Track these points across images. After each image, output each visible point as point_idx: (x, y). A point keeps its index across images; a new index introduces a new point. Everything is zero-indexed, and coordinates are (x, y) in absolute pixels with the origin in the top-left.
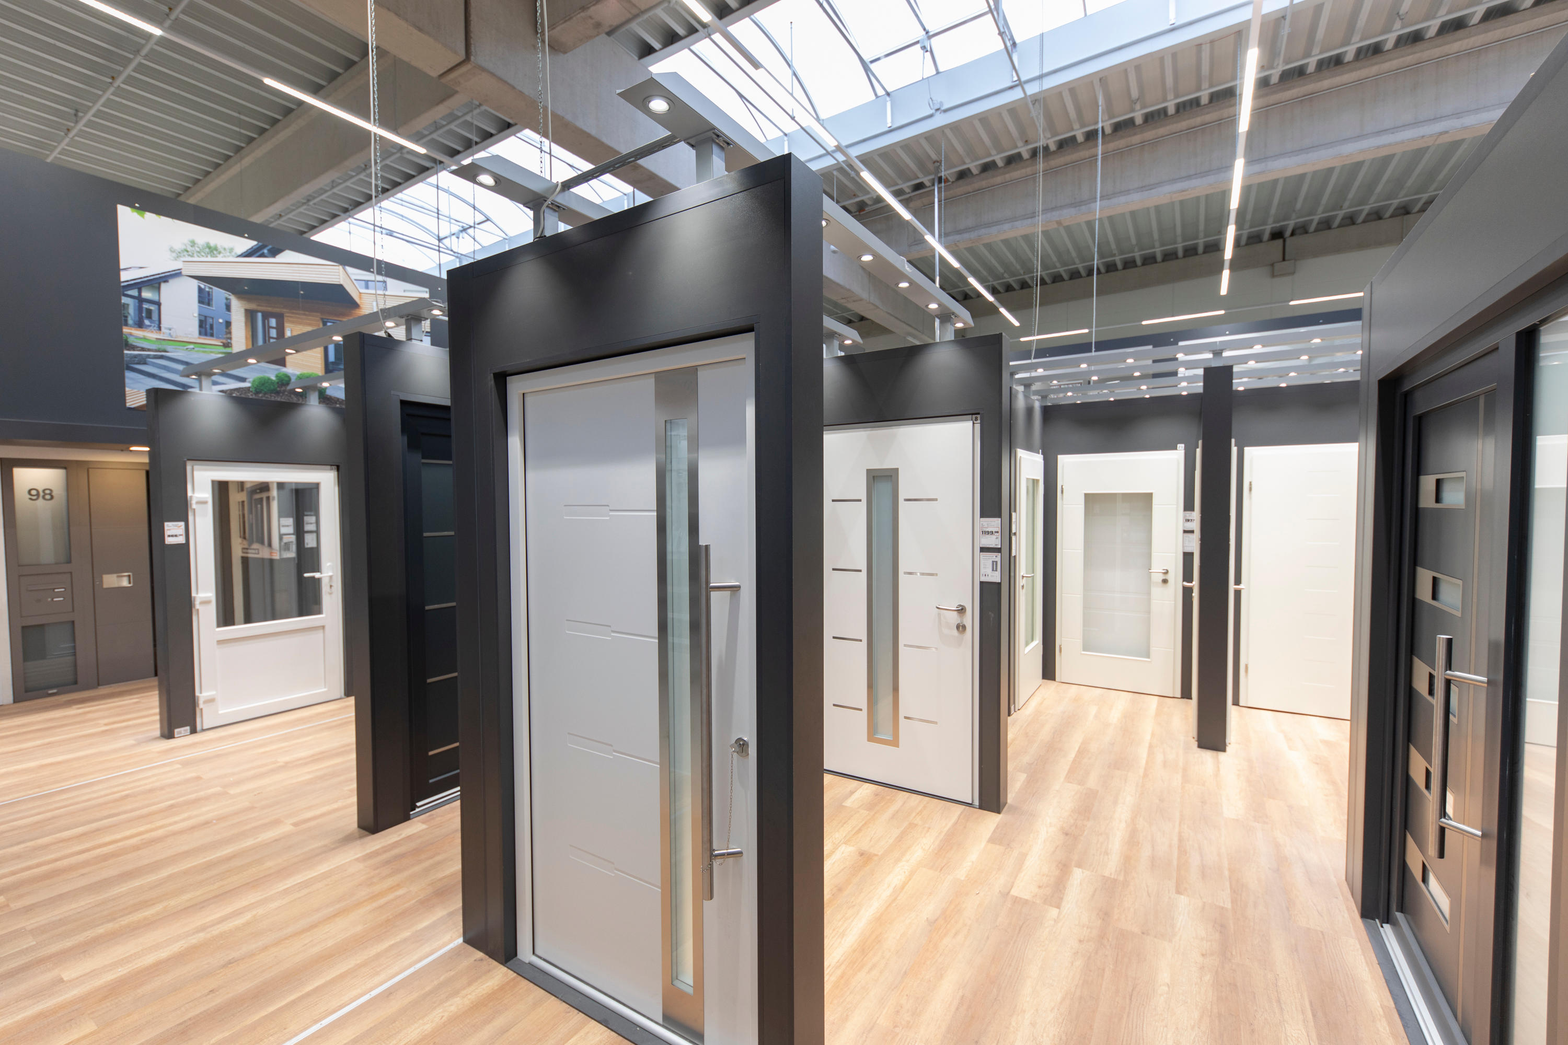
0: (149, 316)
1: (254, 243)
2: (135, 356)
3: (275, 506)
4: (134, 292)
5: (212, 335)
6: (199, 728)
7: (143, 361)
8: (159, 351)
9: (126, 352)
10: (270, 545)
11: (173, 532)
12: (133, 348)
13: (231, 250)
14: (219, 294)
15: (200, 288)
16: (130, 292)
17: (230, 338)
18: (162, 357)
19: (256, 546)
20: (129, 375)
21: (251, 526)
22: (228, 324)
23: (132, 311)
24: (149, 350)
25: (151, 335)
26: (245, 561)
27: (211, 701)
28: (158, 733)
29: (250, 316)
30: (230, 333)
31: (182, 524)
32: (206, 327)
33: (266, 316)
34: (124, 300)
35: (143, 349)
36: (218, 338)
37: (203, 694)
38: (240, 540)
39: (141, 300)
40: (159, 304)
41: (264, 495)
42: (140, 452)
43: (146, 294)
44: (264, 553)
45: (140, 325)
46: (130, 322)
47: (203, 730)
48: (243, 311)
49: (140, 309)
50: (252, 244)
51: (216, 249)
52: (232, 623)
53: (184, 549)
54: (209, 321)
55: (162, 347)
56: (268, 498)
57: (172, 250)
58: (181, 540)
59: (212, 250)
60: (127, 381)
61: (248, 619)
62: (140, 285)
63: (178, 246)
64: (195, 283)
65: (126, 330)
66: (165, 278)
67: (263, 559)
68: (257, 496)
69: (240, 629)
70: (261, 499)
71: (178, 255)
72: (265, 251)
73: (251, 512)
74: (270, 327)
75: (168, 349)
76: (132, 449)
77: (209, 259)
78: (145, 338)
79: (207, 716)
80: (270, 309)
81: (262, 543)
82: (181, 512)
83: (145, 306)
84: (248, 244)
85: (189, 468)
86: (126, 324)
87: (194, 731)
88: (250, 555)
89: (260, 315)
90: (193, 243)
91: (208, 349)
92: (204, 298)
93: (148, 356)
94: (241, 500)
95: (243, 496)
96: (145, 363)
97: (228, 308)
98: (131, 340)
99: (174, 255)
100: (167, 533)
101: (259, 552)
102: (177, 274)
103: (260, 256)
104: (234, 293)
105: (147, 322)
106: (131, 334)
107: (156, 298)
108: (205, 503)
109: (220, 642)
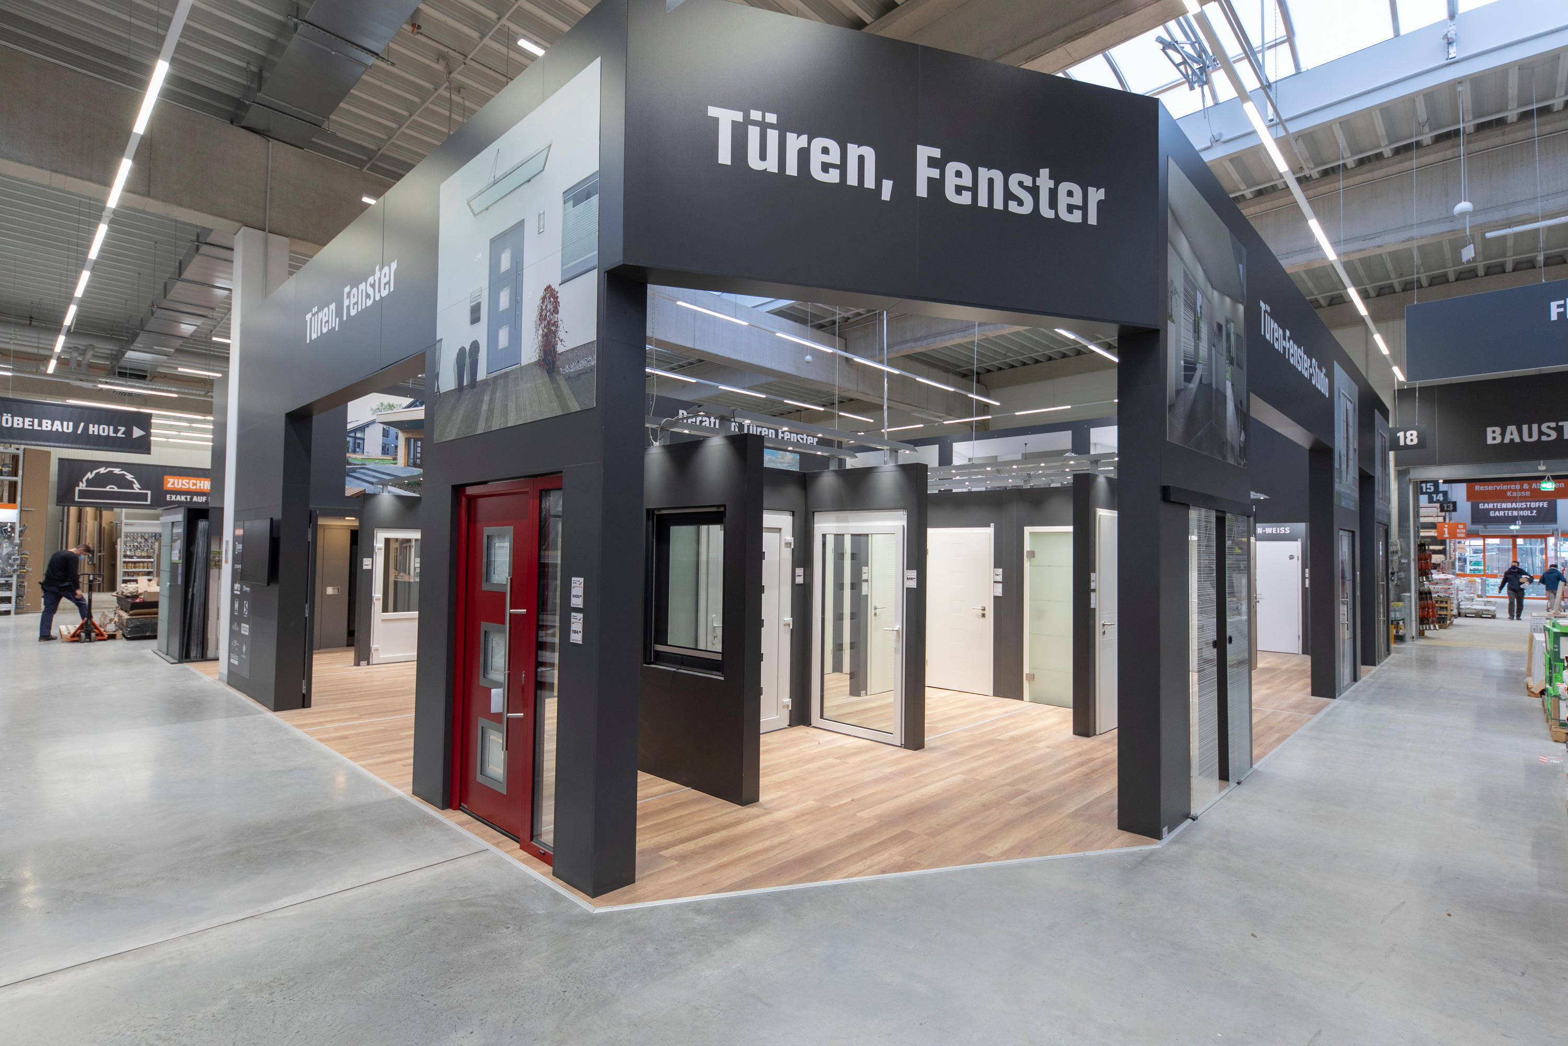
0: (359, 447)
1: (413, 399)
2: (351, 468)
3: (413, 550)
4: (353, 435)
5: (388, 454)
6: (371, 663)
7: (354, 471)
8: (362, 465)
9: (347, 466)
10: (409, 574)
11: (367, 563)
12: (350, 464)
13: (400, 405)
14: (393, 430)
15: (384, 429)
16: (351, 435)
17: (397, 455)
18: (363, 468)
19: (402, 574)
20: (347, 478)
21: (400, 562)
22: (396, 447)
23: (351, 444)
24: (358, 465)
25: (359, 456)
26: (396, 583)
27: (377, 650)
28: (353, 664)
29: (408, 441)
30: (397, 452)
31: (371, 559)
32: (385, 450)
33: (415, 441)
34: (348, 439)
35: (355, 465)
36: (391, 455)
37: (374, 646)
38: (394, 571)
39: (355, 438)
40: (363, 439)
41: (408, 545)
42: (351, 521)
43: (358, 435)
44: (406, 578)
45: (354, 452)
46: (350, 450)
47: (372, 664)
48: (404, 438)
49: (355, 443)
50: (411, 400)
51: (393, 406)
52: (387, 612)
53: (370, 572)
54: (387, 446)
55: (363, 463)
56: (410, 546)
57: (372, 410)
58: (370, 567)
59: (391, 406)
60: (346, 482)
61: (395, 610)
62: (355, 430)
63: (375, 407)
64: (382, 426)
65: (348, 455)
66: (367, 425)
67: (405, 582)
68: (404, 545)
69: (391, 615)
70: (407, 546)
71: (374, 411)
72: (418, 403)
73: (400, 554)
74: (417, 447)
75: (367, 463)
76: (347, 518)
77: (390, 412)
78: (356, 459)
79: (375, 658)
80: (418, 436)
81: (406, 573)
82: (371, 554)
83: (357, 441)
84: (408, 400)
85: (375, 532)
86: (348, 452)
87: (368, 664)
88: (399, 580)
89: (412, 440)
90: (382, 404)
91: (386, 461)
92: (385, 434)
93: (357, 468)
94: (396, 547)
95: (397, 545)
96: (355, 472)
97: (397, 438)
98: (350, 460)
99: (373, 412)
100: (364, 564)
101: (404, 578)
102: (373, 422)
103: (414, 407)
104: (400, 429)
105: (358, 450)
106: (350, 457)
107: (362, 436)
108: (381, 549)
109: (383, 620)
